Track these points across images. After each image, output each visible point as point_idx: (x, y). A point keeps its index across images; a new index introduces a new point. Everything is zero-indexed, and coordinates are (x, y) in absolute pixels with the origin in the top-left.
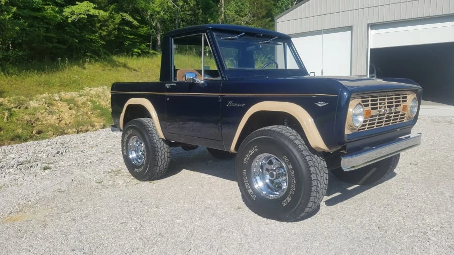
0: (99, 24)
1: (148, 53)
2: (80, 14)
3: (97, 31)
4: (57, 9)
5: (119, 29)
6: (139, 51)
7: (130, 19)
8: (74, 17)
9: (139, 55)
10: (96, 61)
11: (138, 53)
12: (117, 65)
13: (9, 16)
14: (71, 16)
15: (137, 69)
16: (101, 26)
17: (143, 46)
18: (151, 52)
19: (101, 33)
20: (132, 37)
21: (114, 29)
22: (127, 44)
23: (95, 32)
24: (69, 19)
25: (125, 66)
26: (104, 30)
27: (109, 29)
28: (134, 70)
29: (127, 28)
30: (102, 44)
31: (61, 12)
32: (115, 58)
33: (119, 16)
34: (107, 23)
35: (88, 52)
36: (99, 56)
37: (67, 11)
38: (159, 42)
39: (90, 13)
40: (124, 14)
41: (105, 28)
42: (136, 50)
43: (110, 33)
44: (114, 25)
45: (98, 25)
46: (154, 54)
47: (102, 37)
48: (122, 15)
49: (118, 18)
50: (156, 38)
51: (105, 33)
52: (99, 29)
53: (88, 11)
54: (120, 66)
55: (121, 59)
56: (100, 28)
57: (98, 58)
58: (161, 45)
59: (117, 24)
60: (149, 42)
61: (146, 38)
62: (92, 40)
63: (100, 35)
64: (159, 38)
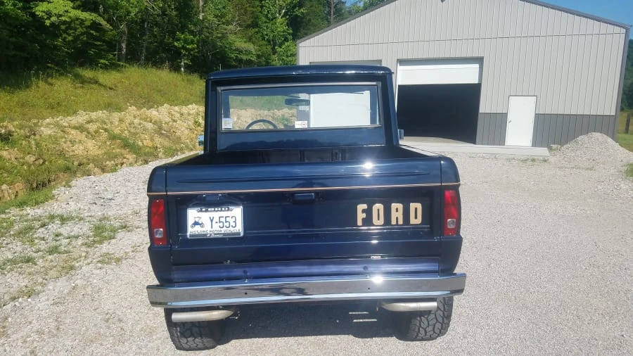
0: (65, 27)
3: (61, 35)
5: (86, 34)
6: (107, 62)
8: (54, 19)
9: (105, 67)
10: (61, 75)
11: (105, 64)
12: (86, 81)
15: (113, 87)
16: (67, 29)
19: (65, 38)
21: (82, 34)
22: (91, 52)
23: (57, 36)
24: (47, 22)
25: (96, 82)
26: (69, 35)
27: (77, 33)
28: (111, 89)
29: (94, 33)
30: (67, 52)
32: (80, 71)
34: (73, 25)
35: (49, 63)
36: (64, 68)
38: (125, 50)
40: (94, 15)
41: (72, 32)
42: (102, 61)
43: (76, 38)
44: (82, 28)
45: (63, 27)
47: (66, 43)
50: (122, 46)
51: (70, 38)
52: (64, 33)
54: (90, 83)
55: (88, 73)
57: (62, 71)
58: (127, 54)
59: (86, 27)
60: (115, 51)
61: (112, 46)
62: (55, 47)
63: (64, 40)
64: (124, 45)
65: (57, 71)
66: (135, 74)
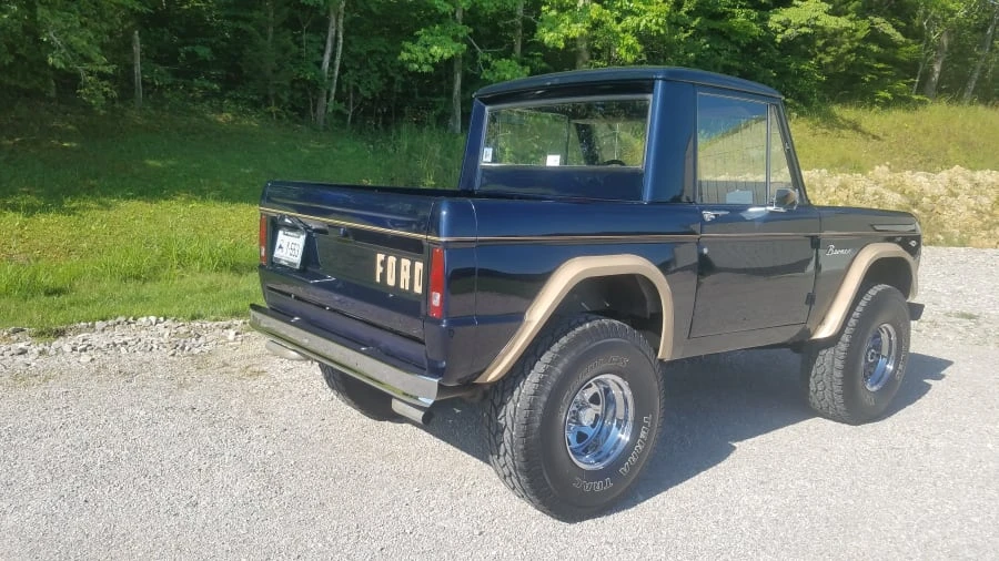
0: (823, 42)
1: (908, 100)
2: (801, 26)
3: (815, 55)
4: (755, 15)
5: (858, 51)
6: (889, 95)
7: (889, 29)
8: (788, 32)
9: (887, 104)
10: (801, 114)
11: (886, 99)
12: (839, 124)
13: (687, 35)
14: (783, 31)
15: (881, 135)
16: (826, 45)
17: (901, 85)
18: (916, 97)
19: (821, 59)
20: (881, 65)
21: (850, 52)
22: (867, 79)
23: (808, 57)
24: (780, 36)
25: (856, 127)
26: (828, 54)
27: (841, 51)
28: (874, 137)
29: (875, 48)
30: (818, 81)
31: (763, 20)
32: (836, 109)
33: (866, 24)
34: (838, 39)
36: (807, 104)
37: (776, 19)
38: (937, 75)
39: (818, 23)
40: (878, 20)
41: (833, 49)
42: (882, 94)
43: (839, 59)
44: (851, 43)
45: (820, 43)
46: (920, 102)
47: (821, 67)
48: (871, 21)
49: (863, 28)
50: (932, 68)
51: (829, 59)
52: (820, 51)
53: (816, 19)
54: (844, 127)
55: (847, 113)
56: (822, 50)
57: (805, 109)
58: (940, 81)
59: (858, 40)
60: (915, 76)
61: (909, 69)
62: (801, 73)
63: (819, 62)
64: (937, 68)
65: (796, 109)
66: (937, 115)
